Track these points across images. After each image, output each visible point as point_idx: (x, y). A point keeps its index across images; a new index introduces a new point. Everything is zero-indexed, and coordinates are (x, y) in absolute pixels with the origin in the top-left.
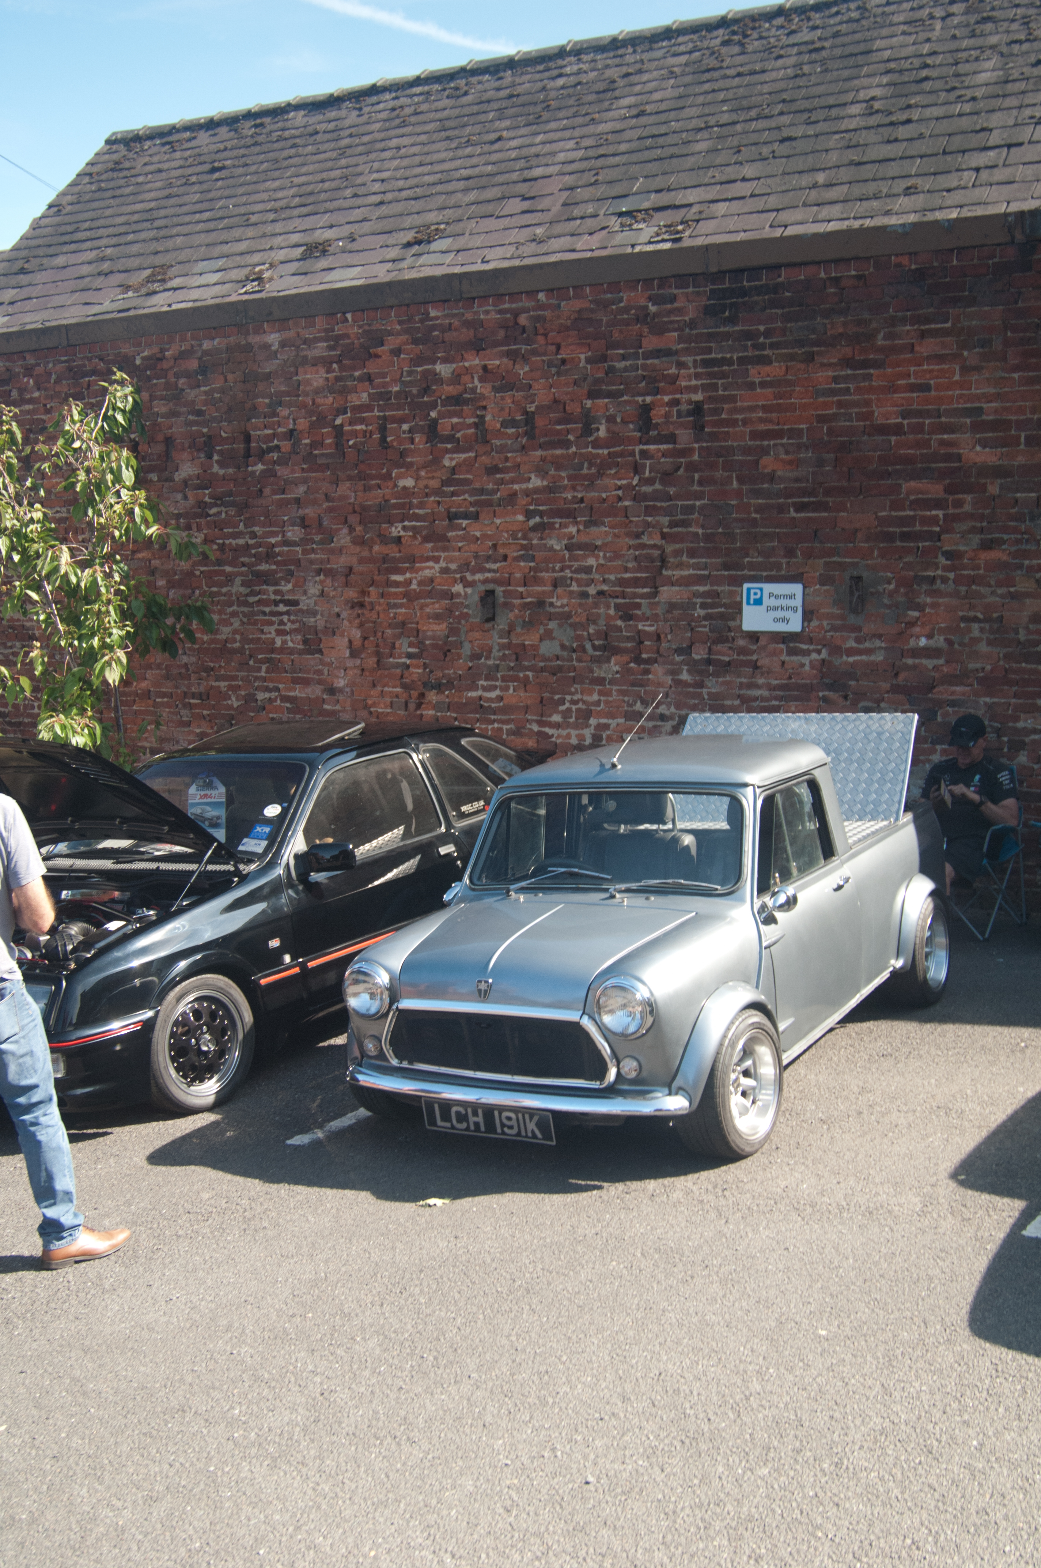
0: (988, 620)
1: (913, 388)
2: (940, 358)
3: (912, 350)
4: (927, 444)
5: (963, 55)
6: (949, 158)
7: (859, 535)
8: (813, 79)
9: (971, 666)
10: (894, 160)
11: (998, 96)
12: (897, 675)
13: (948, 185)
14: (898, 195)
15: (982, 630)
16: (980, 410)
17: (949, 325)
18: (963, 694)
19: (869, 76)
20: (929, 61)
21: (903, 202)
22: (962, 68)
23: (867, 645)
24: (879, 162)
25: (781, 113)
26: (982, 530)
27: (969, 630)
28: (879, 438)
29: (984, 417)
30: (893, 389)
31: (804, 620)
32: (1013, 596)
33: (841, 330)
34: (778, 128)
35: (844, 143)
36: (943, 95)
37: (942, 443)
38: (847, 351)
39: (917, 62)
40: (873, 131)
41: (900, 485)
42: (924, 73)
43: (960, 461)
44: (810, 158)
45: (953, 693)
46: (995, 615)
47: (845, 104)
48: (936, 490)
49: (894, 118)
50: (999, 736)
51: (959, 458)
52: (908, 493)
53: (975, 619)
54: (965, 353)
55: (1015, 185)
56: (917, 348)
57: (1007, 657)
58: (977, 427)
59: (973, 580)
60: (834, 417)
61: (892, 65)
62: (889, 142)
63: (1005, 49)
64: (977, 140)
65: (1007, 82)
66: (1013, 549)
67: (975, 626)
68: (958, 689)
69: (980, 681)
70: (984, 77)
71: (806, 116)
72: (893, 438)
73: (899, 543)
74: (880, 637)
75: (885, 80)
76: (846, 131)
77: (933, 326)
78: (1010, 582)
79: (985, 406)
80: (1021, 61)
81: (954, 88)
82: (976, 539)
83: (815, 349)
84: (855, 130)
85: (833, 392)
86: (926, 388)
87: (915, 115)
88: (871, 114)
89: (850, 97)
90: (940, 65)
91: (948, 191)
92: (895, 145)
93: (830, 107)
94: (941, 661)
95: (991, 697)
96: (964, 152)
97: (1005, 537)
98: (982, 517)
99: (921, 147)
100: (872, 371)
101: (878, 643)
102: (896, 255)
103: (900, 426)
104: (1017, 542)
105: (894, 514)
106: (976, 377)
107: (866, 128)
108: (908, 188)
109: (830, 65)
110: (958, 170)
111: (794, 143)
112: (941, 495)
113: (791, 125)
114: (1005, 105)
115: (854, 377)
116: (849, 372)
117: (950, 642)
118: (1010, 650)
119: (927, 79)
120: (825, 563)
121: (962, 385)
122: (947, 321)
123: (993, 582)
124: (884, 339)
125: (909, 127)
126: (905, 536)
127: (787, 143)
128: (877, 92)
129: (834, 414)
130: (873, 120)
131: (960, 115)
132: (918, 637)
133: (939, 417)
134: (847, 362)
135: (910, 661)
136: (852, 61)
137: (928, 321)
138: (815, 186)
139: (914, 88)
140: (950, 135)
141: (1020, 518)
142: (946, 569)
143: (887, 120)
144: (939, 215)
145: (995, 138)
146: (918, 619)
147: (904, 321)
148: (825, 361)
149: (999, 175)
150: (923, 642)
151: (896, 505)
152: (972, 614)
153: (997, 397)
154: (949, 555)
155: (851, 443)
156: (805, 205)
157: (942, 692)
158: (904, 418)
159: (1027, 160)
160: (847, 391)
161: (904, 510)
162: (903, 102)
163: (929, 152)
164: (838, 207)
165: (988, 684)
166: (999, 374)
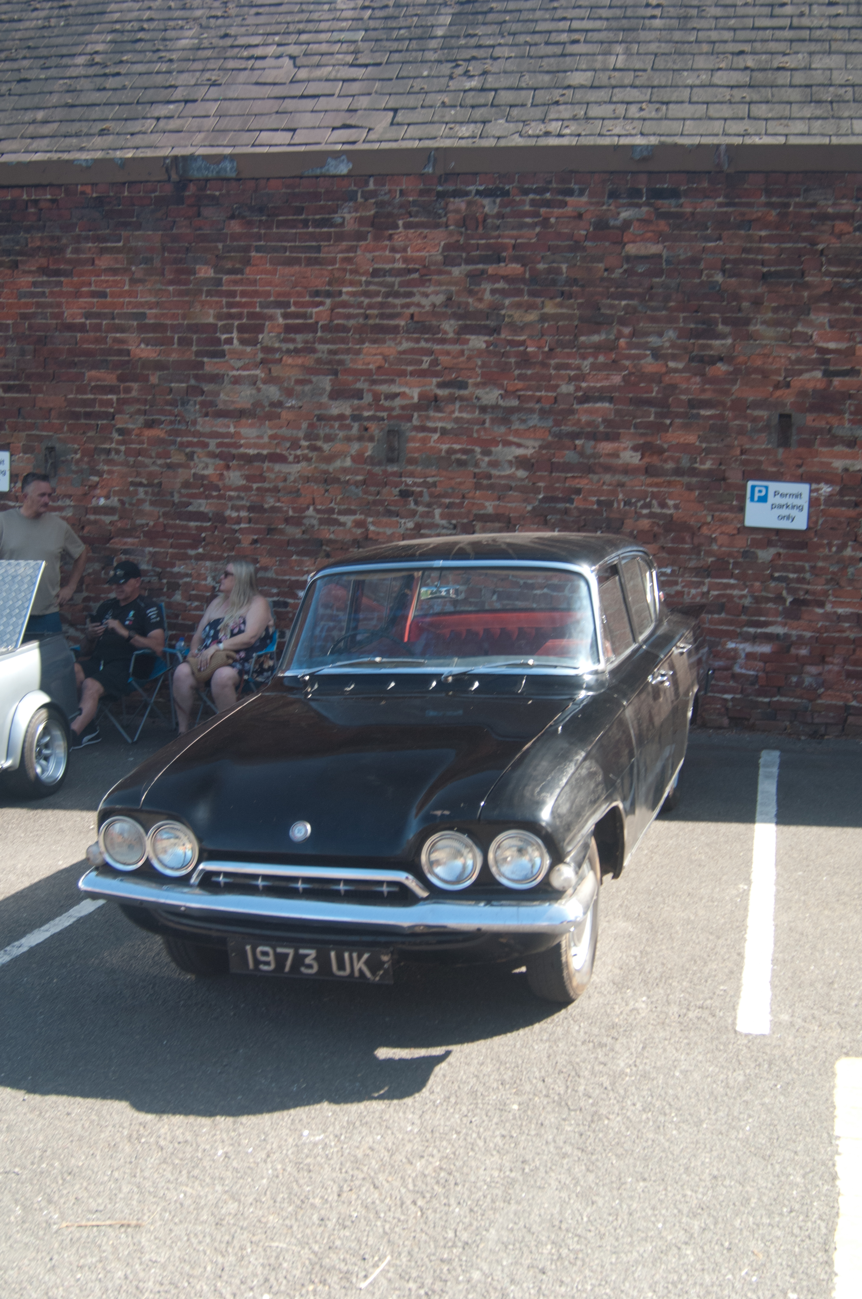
0: (150, 485)
1: (93, 294)
2: (114, 271)
3: (93, 264)
4: (103, 340)
5: (172, 24)
6: (140, 108)
7: (53, 413)
8: (56, 31)
9: (139, 522)
10: (99, 105)
11: (189, 60)
12: (83, 528)
13: (132, 130)
14: (94, 135)
15: (146, 493)
16: (144, 315)
17: (121, 244)
18: (133, 544)
19: (98, 33)
20: (146, 26)
21: (98, 141)
22: (171, 34)
23: (60, 503)
24: (88, 106)
25: (24, 58)
26: (145, 413)
27: (136, 493)
28: (68, 334)
29: (147, 321)
30: (78, 294)
31: (11, 482)
32: (169, 466)
33: (38, 244)
34: (19, 70)
35: (65, 88)
36: (149, 55)
37: (115, 340)
38: (43, 261)
39: (136, 25)
40: (89, 80)
41: (83, 374)
42: (140, 35)
43: (129, 355)
44: (36, 99)
45: (125, 543)
46: (156, 481)
47: (74, 55)
48: (110, 378)
49: (107, 71)
50: (160, 579)
51: (128, 353)
52: (90, 380)
53: (141, 484)
54: (133, 268)
55: (182, 134)
56: (97, 262)
57: (165, 514)
58: (142, 328)
59: (139, 453)
60: (34, 315)
61: (118, 26)
62: (99, 90)
63: (204, 22)
64: (163, 94)
65: (199, 49)
66: (169, 428)
67: (141, 490)
68: (129, 540)
69: (146, 534)
70: (184, 43)
71: (42, 61)
72: (79, 335)
73: (83, 421)
74: (70, 496)
75: (109, 38)
76: (70, 78)
77: (109, 245)
78: (167, 455)
79: (148, 311)
80: (213, 33)
81: (158, 50)
82: (141, 419)
83: (19, 258)
84: (77, 77)
85: (32, 295)
86: (103, 295)
87: (123, 69)
88: (92, 65)
89: (79, 49)
90: (154, 30)
91: (132, 134)
92: (104, 93)
93: (62, 56)
94: (115, 518)
95: (154, 546)
96: (152, 103)
97: (163, 418)
98: (145, 402)
99: (123, 97)
100: (62, 279)
101: (68, 502)
102: (82, 185)
103: (83, 325)
104: (172, 422)
105: (80, 397)
106: (140, 288)
107: (86, 77)
108: (103, 130)
109: (72, 20)
110: (144, 118)
111: (27, 84)
112: (115, 382)
113: (30, 68)
114: (192, 68)
115: (49, 283)
116: (45, 279)
117: (122, 502)
118: (167, 509)
119: (140, 40)
120: (28, 435)
121: (130, 294)
122: (119, 241)
123: (154, 455)
124: (72, 253)
125: (118, 79)
126: (88, 415)
127: (23, 84)
128: (100, 47)
129: (34, 313)
130: (92, 71)
131: (158, 73)
132: (99, 498)
133: (113, 319)
134: (43, 271)
135: (92, 517)
136: (89, 19)
137: (105, 240)
138: (34, 122)
139: (129, 47)
140: (146, 88)
141: (173, 403)
142: (119, 443)
143: (102, 72)
144: (119, 154)
145: (178, 94)
146: (98, 483)
147: (87, 239)
148: (27, 268)
149: (173, 124)
150: (102, 501)
151: (81, 390)
152: (138, 480)
153: (157, 305)
154: (121, 431)
155: (46, 337)
156: (22, 137)
157: (117, 543)
158: (87, 319)
159: (196, 114)
160: (43, 294)
161: (86, 393)
162: (117, 57)
163: (126, 101)
164: (46, 141)
165: (152, 536)
166: (158, 286)
